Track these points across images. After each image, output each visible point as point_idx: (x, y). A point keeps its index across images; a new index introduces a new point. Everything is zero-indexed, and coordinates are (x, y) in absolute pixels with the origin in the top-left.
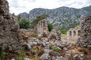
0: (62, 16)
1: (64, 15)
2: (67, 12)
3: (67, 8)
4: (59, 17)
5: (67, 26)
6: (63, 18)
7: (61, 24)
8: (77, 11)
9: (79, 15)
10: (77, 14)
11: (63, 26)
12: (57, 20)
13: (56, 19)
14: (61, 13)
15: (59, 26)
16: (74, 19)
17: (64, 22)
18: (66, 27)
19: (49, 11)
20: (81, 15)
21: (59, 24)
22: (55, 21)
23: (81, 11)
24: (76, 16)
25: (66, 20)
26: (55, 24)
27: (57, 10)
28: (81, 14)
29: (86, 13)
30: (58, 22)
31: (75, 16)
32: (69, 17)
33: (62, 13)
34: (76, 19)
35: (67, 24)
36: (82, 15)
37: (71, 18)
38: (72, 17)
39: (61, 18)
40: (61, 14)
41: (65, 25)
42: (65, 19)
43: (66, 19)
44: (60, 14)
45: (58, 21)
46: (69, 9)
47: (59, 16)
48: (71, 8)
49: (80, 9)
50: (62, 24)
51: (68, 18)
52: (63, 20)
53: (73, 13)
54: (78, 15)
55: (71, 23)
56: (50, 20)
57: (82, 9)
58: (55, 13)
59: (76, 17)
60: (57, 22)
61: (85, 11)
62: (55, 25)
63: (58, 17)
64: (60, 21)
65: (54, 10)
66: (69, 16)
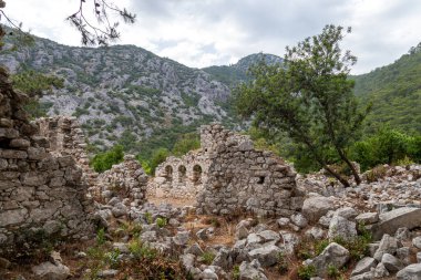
1: (133, 83)
2: (148, 76)
3: (150, 55)
4: (110, 90)
5: (143, 135)
7: (115, 127)
8: (187, 78)
9: (195, 94)
10: (186, 90)
11: (126, 135)
12: (98, 103)
13: (91, 100)
14: (121, 74)
15: (106, 132)
16: (174, 110)
17: (130, 115)
18: (140, 139)
19: (56, 52)
21: (109, 122)
22: (90, 108)
23: (204, 78)
24: (183, 95)
25: (139, 107)
26: (88, 122)
27: (98, 55)
29: (219, 89)
30: (103, 117)
31: (177, 97)
33: (126, 77)
34: (183, 107)
35: (141, 128)
36: (204, 98)
37: (160, 101)
38: (165, 99)
39: (120, 96)
41: (136, 131)
42: (134, 103)
43: (141, 103)
44: (112, 77)
45: (101, 108)
46: (158, 62)
47: (106, 87)
49: (197, 70)
50: (119, 124)
52: (126, 106)
53: (173, 83)
56: (62, 98)
57: (206, 70)
58: (91, 71)
59: (182, 103)
60: (99, 114)
61: (216, 83)
64: (114, 109)
66: (155, 94)
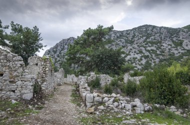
0: (144, 42)
6: (145, 47)
20: (183, 41)
28: (183, 38)
32: (159, 44)
40: (142, 40)
48: (161, 28)
51: (155, 47)
54: (177, 41)
55: (163, 56)
62: (129, 60)
63: (136, 46)
65: (128, 32)
